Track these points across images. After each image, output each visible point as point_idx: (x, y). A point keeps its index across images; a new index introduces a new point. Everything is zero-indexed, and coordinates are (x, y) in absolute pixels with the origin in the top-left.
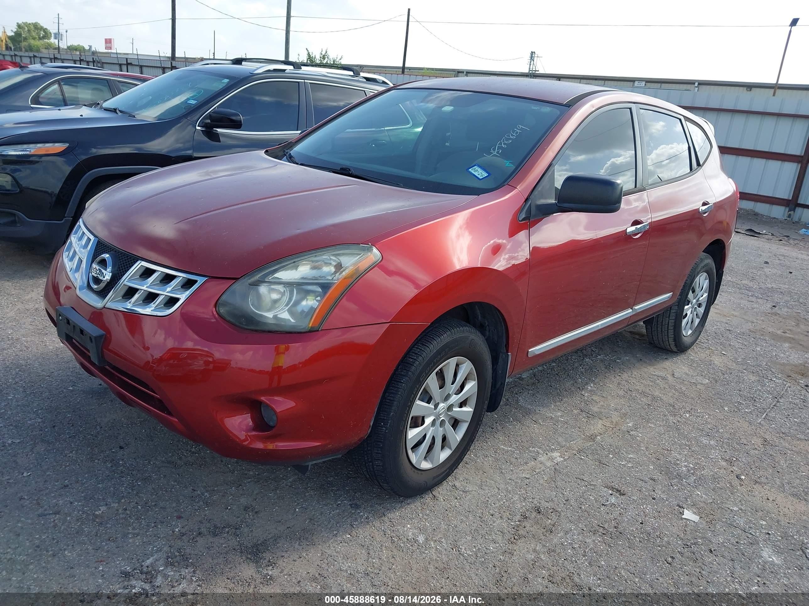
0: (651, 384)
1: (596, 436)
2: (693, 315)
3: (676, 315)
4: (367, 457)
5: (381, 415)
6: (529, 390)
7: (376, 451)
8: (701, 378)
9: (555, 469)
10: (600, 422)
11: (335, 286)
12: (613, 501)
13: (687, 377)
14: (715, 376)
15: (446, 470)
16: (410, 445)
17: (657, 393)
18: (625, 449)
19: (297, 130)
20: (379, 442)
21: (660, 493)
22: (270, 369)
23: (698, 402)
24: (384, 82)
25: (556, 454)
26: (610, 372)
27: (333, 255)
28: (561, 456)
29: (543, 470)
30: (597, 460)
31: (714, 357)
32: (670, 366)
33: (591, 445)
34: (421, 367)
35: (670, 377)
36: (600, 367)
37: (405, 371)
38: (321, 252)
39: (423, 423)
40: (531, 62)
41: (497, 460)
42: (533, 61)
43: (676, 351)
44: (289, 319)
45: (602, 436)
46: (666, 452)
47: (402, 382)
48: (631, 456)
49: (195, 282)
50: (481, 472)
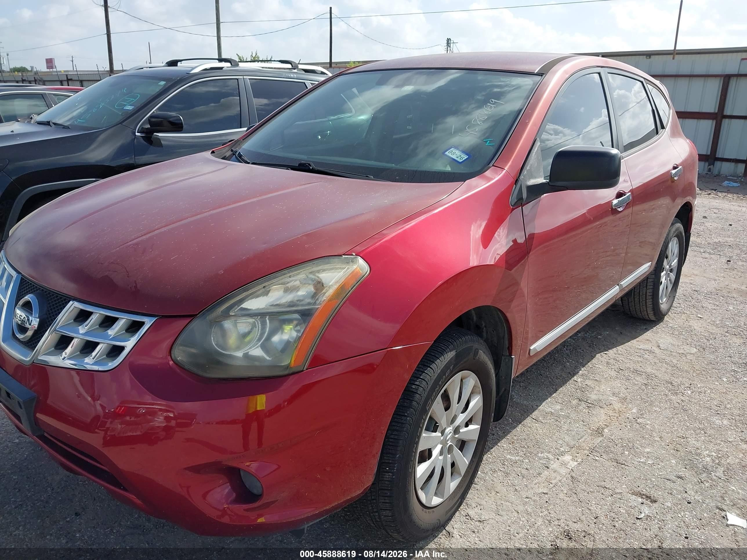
0: (639, 359)
1: (603, 429)
2: (667, 281)
3: (654, 284)
4: (372, 506)
5: (385, 458)
6: (520, 382)
7: (383, 501)
8: (688, 347)
9: (572, 477)
10: (602, 411)
11: (318, 311)
12: (647, 512)
13: (673, 347)
14: (700, 343)
15: (458, 500)
16: (419, 485)
17: (649, 370)
18: (638, 442)
19: (241, 128)
20: (387, 490)
21: (693, 493)
22: (243, 417)
23: (694, 375)
24: (323, 73)
25: (567, 458)
26: (595, 350)
27: (311, 273)
28: (573, 460)
29: (560, 481)
30: (613, 460)
31: (692, 321)
32: (653, 337)
33: (601, 441)
34: (426, 393)
35: (656, 350)
36: (584, 345)
37: (408, 401)
38: (296, 270)
39: (430, 456)
40: (447, 48)
41: (507, 474)
42: (450, 47)
43: (655, 320)
44: (263, 356)
45: (609, 428)
46: (682, 440)
47: (405, 416)
48: (648, 450)
49: (142, 324)
50: (494, 493)
